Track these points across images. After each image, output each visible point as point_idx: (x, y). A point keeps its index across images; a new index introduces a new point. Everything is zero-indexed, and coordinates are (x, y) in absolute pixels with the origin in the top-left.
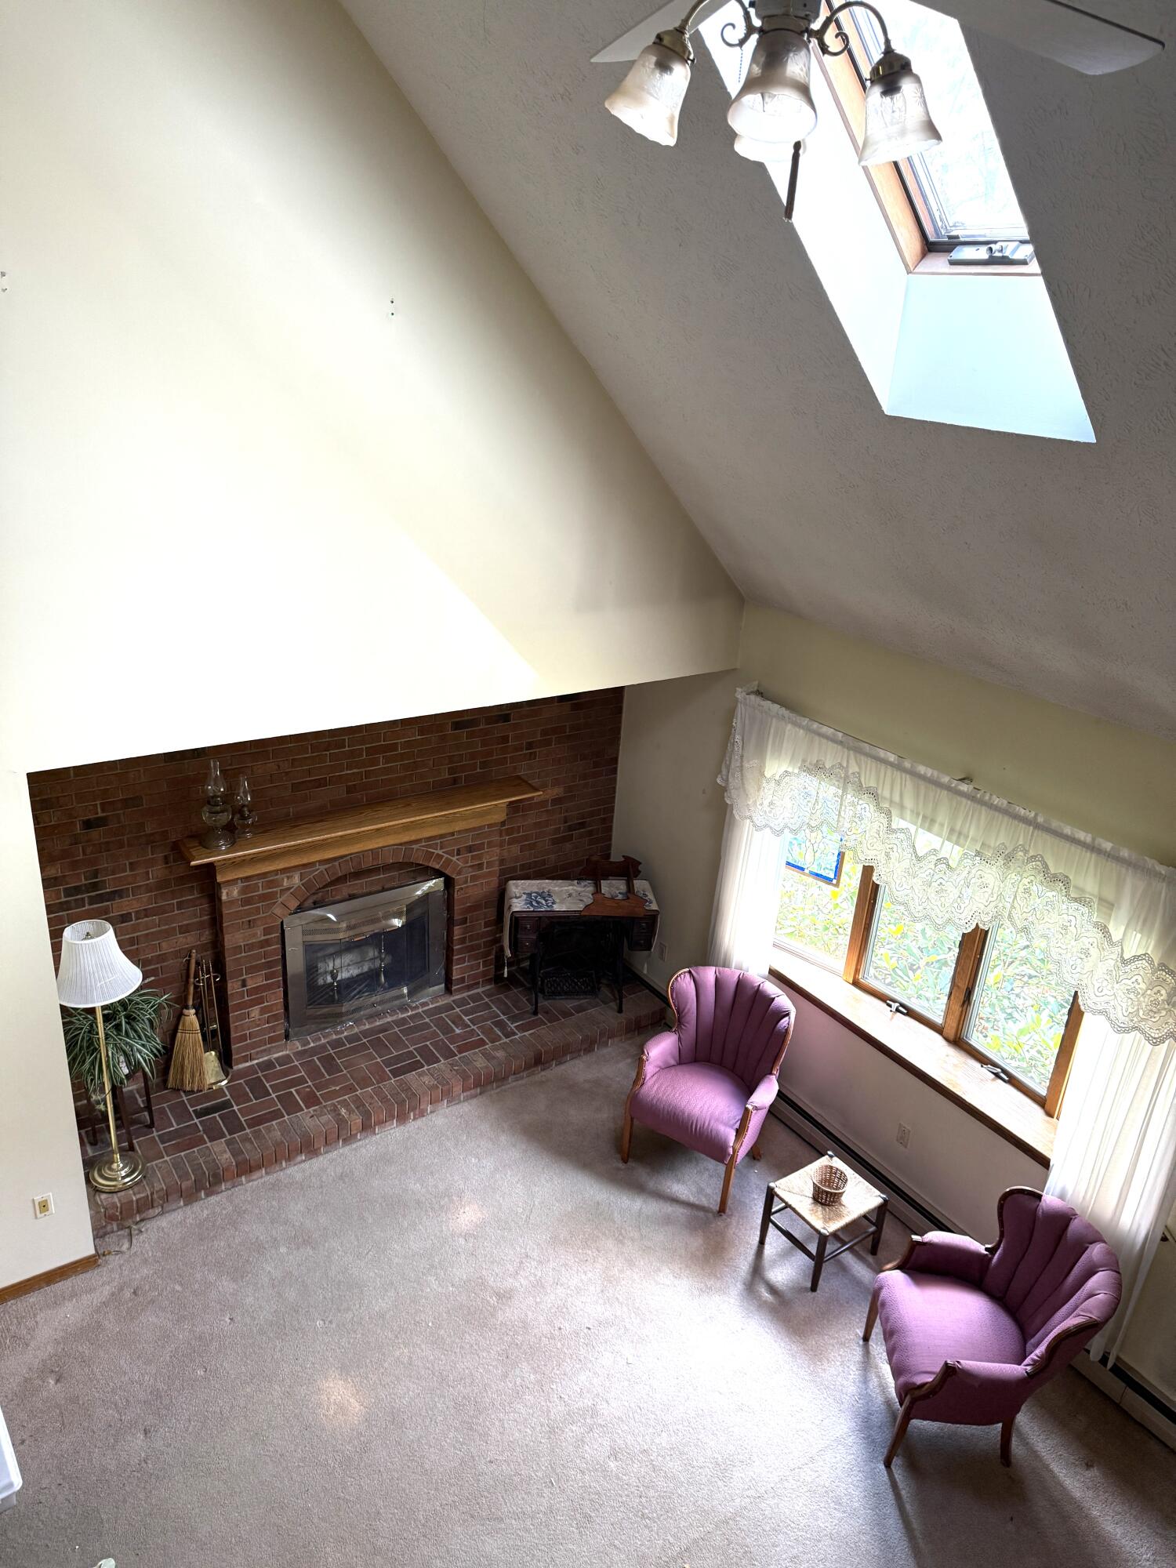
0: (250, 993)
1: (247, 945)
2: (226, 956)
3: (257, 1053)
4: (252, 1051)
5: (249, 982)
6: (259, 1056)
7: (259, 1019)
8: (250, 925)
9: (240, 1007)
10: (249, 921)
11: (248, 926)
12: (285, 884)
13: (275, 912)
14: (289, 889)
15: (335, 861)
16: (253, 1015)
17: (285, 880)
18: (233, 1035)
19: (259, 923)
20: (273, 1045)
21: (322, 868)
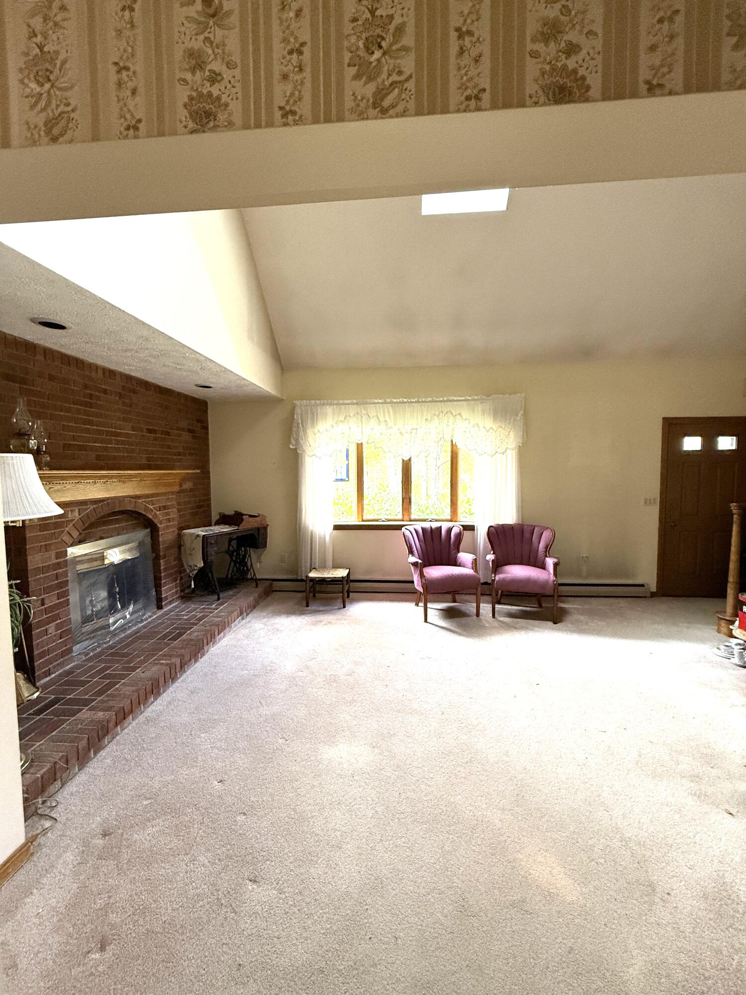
0: (46, 611)
1: (44, 566)
2: (29, 576)
3: (54, 667)
4: (50, 666)
5: (47, 601)
6: (55, 670)
7: (55, 635)
8: (46, 549)
9: (40, 624)
10: (46, 545)
11: (44, 550)
12: (69, 516)
13: (64, 538)
14: (72, 520)
15: (100, 503)
16: (50, 632)
17: (70, 512)
18: (36, 653)
19: (53, 548)
20: (66, 658)
21: (92, 507)
